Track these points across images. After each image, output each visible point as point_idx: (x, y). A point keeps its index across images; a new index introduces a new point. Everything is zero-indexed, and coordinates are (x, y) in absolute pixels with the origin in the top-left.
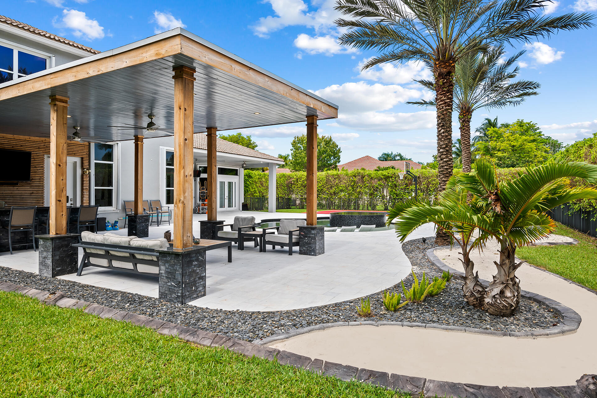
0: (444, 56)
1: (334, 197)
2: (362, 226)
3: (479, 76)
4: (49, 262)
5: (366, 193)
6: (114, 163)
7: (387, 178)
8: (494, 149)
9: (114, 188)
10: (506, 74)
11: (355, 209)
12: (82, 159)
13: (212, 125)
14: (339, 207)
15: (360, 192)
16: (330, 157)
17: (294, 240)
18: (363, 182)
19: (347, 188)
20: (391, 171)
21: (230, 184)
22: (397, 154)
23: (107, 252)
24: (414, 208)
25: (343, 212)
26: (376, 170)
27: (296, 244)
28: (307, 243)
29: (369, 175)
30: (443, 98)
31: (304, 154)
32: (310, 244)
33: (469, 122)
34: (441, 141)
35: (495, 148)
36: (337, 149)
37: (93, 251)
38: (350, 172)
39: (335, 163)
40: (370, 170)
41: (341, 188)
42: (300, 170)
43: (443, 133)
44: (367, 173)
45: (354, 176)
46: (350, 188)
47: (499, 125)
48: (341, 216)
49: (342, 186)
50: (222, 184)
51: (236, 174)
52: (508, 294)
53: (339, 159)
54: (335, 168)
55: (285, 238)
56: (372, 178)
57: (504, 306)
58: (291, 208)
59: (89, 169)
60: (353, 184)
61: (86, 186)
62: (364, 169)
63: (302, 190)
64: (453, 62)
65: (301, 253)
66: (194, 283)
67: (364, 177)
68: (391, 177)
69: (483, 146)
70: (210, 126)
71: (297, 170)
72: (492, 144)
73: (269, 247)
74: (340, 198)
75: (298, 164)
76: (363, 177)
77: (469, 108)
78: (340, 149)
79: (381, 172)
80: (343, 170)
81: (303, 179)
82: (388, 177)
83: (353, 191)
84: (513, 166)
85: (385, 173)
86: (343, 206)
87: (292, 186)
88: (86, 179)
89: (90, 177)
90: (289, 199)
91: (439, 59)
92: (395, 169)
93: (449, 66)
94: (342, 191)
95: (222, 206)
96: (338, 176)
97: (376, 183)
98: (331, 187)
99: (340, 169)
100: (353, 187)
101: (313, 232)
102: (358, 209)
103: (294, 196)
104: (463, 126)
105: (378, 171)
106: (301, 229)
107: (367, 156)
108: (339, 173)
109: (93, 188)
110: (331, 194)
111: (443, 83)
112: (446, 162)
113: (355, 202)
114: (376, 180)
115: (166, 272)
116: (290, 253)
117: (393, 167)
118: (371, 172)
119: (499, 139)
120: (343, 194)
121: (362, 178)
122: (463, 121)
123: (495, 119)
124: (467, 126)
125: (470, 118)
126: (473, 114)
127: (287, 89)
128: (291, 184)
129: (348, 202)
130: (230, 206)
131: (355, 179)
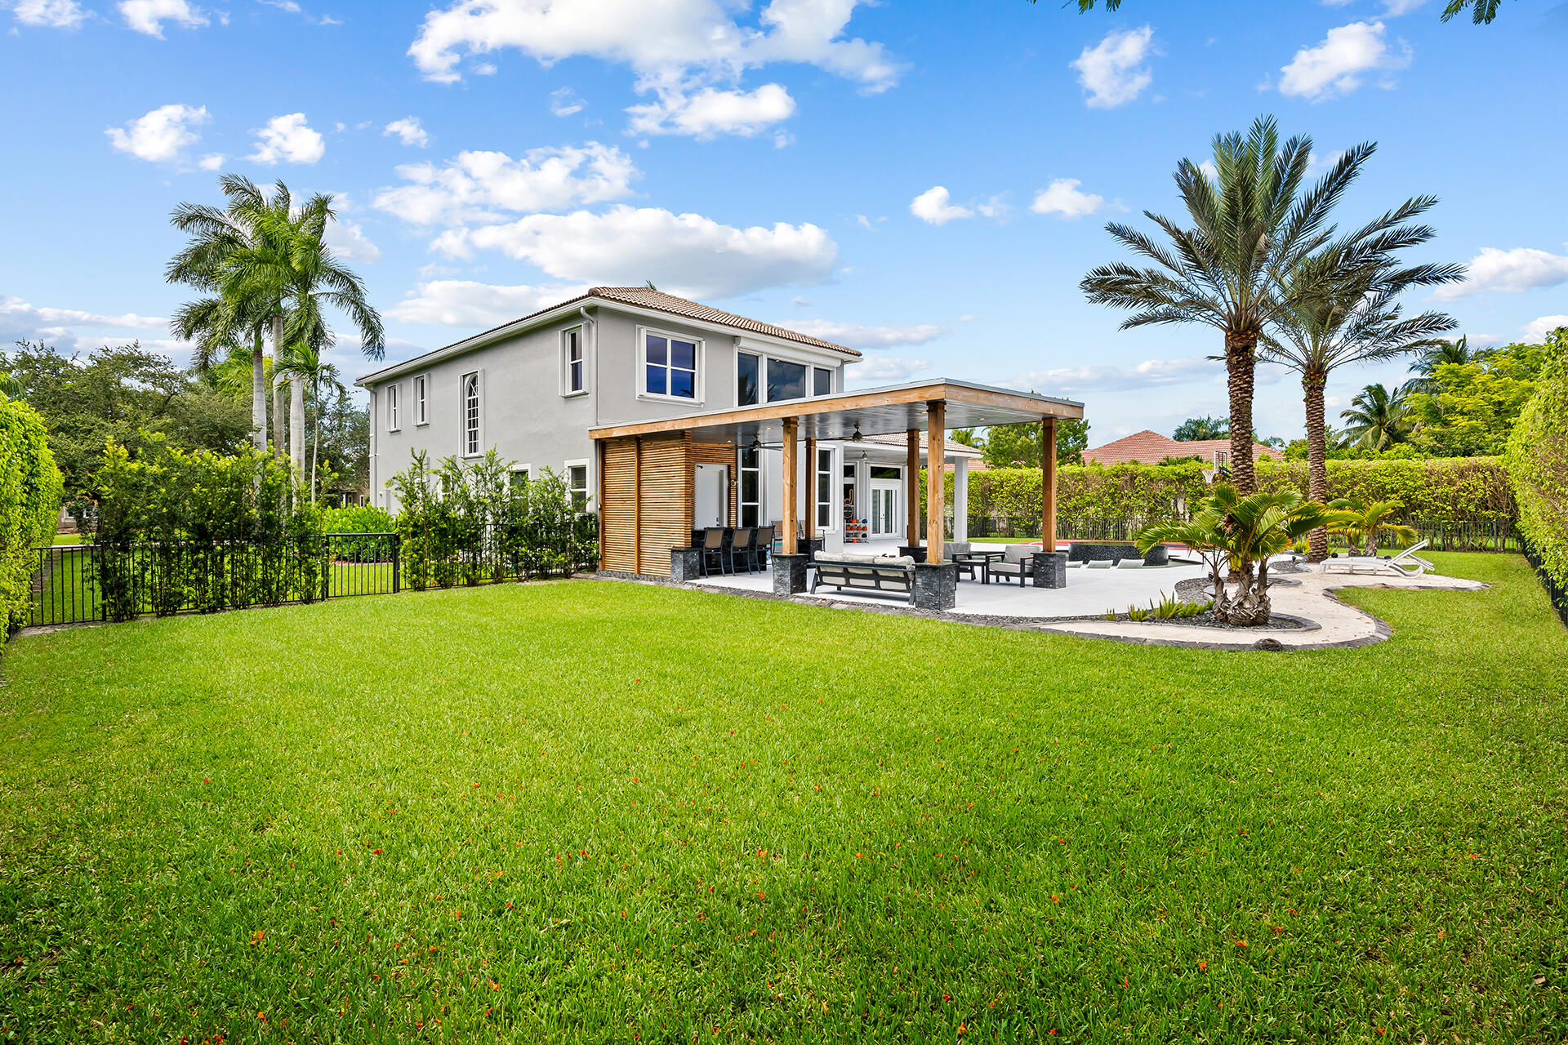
0: (1238, 325)
1: (1074, 515)
2: (1122, 561)
3: (1329, 320)
4: (788, 580)
5: (1141, 508)
6: (760, 470)
7: (1183, 479)
8: (1451, 410)
9: (759, 504)
10: (1381, 314)
11: (1117, 538)
12: (729, 466)
13: (915, 427)
14: (1084, 535)
15: (1127, 506)
16: (1066, 440)
17: (1026, 570)
18: (1134, 487)
19: (1100, 499)
20: (1193, 466)
21: (888, 493)
22: (1221, 420)
23: (846, 570)
24: (1157, 528)
25: (1091, 542)
26: (1161, 464)
27: (1030, 575)
28: (1043, 574)
29: (1145, 475)
30: (1238, 382)
31: (1013, 434)
32: (1047, 574)
33: (1322, 389)
34: (1236, 441)
35: (1454, 408)
36: (1081, 422)
37: (829, 570)
38: (1107, 468)
39: (1077, 450)
40: (1149, 464)
41: (1088, 499)
42: (1006, 465)
43: (1238, 429)
44: (1143, 469)
45: (1114, 475)
46: (1107, 499)
47: (1471, 352)
48: (1088, 547)
49: (1091, 494)
50: (876, 493)
51: (898, 477)
52: (1247, 605)
53: (1084, 440)
54: (1077, 459)
55: (1017, 568)
56: (1151, 480)
57: (1242, 616)
58: (988, 536)
59: (736, 480)
60: (1112, 490)
61: (733, 503)
62: (1135, 462)
63: (1010, 502)
64: (1253, 333)
65: (1036, 585)
66: (947, 595)
67: (1135, 478)
68: (1193, 478)
69: (1424, 404)
70: (912, 428)
71: (999, 466)
72: (1447, 398)
73: (993, 578)
74: (1087, 518)
75: (1002, 453)
76: (1133, 478)
77: (1322, 365)
78: (1086, 423)
79: (1170, 467)
80: (1093, 464)
81: (1013, 483)
82: (1186, 478)
83: (1112, 504)
84: (1467, 453)
85: (1180, 469)
86: (1093, 533)
87: (990, 494)
88: (733, 493)
89: (737, 490)
90: (986, 519)
91: (1232, 329)
92: (1201, 461)
93: (1247, 338)
94: (1089, 504)
95: (876, 530)
96: (1083, 477)
97: (1161, 489)
98: (1069, 498)
99: (1088, 460)
100: (1112, 495)
101: (1051, 560)
102: (1124, 537)
103: (993, 514)
104: (1311, 397)
105: (1165, 465)
106: (1036, 556)
107: (1147, 432)
108: (1084, 470)
109: (741, 504)
110: (1068, 510)
111: (1238, 362)
112: (1242, 469)
113: (1117, 526)
114: (1160, 484)
115: (923, 584)
116: (1022, 585)
117: (1198, 457)
118: (1149, 468)
119: (1463, 387)
120: (1092, 509)
121: (1131, 479)
122: (1310, 389)
123: (1460, 341)
124: (1317, 397)
125: (1324, 383)
126: (1329, 375)
127: (1025, 402)
128: (990, 490)
129: (1104, 526)
130: (888, 529)
131: (1117, 481)
